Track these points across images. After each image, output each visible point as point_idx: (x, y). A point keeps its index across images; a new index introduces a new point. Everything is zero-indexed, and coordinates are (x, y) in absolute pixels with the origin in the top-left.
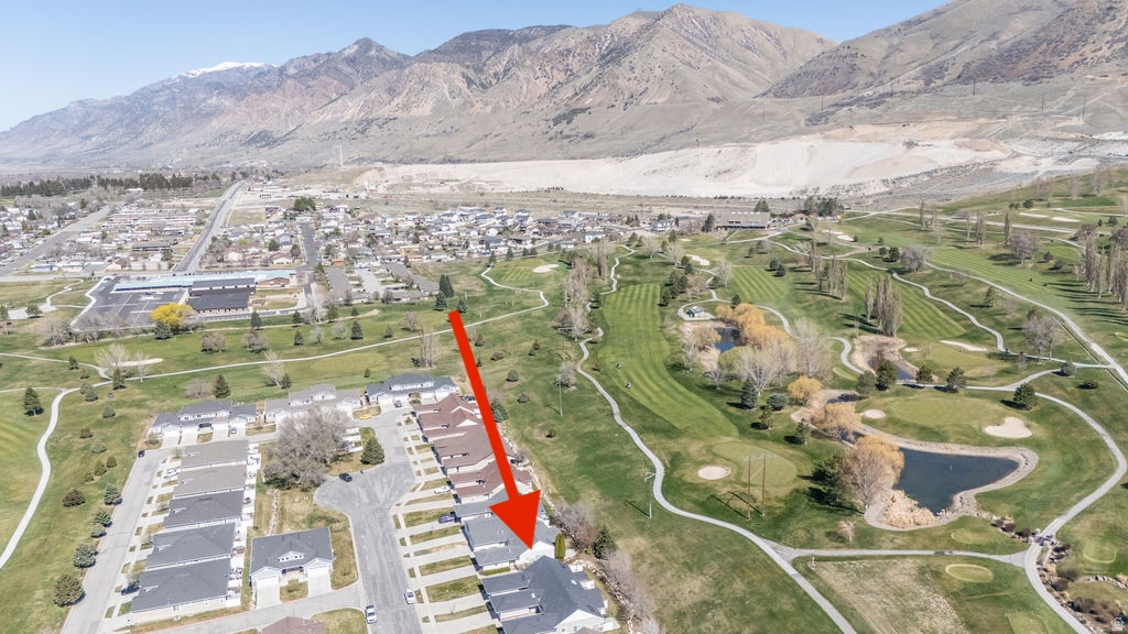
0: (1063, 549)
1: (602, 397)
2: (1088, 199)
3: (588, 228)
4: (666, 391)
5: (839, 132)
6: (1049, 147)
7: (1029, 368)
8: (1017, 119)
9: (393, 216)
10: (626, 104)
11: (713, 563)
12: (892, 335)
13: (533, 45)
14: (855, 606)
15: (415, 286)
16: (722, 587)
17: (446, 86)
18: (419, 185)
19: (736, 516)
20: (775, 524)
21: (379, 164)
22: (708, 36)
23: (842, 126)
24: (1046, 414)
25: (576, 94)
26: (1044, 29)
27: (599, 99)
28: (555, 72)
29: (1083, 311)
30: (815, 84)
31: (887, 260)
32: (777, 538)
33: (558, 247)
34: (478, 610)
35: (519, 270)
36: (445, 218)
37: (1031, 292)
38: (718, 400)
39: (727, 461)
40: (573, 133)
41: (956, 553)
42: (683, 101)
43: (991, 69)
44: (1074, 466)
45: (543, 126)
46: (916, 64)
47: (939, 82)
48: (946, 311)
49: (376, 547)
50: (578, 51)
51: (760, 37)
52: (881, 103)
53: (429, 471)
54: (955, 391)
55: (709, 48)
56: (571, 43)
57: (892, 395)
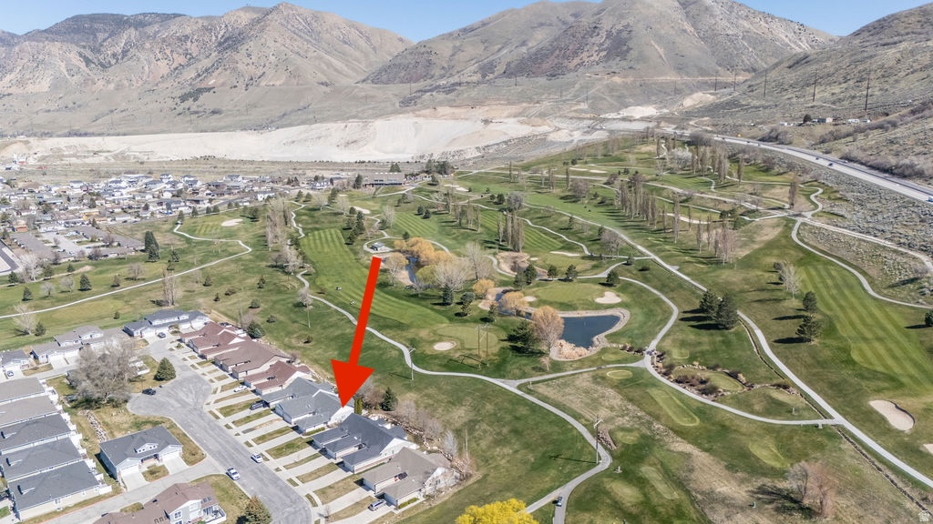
0: (662, 355)
1: (337, 311)
2: (608, 158)
3: (256, 189)
4: (382, 302)
5: (427, 112)
6: (576, 124)
7: (608, 263)
8: (546, 103)
9: (57, 184)
10: (247, 85)
11: (467, 398)
12: (518, 251)
13: (150, 30)
14: (565, 403)
15: (115, 244)
16: (479, 410)
17: (63, 65)
18: (70, 156)
19: (471, 368)
20: (499, 369)
21: (22, 138)
22: (311, 30)
23: (428, 108)
24: (625, 288)
25: (199, 75)
26: (556, 40)
27: (221, 81)
28: (175, 55)
29: (625, 227)
30: (402, 74)
31: (496, 203)
32: (502, 377)
33: (237, 205)
34: (315, 457)
35: (208, 226)
36: (113, 185)
37: (592, 218)
38: (424, 303)
39: (450, 338)
40: (200, 109)
41: (608, 366)
42: (298, 84)
43: (526, 67)
44: (650, 314)
45: (170, 103)
46: (473, 62)
47: (491, 76)
48: (546, 233)
49: (209, 434)
50: (195, 37)
51: (354, 35)
52: (454, 90)
53: (220, 379)
54: (571, 281)
55: (314, 42)
56: (188, 31)
57: (534, 287)
